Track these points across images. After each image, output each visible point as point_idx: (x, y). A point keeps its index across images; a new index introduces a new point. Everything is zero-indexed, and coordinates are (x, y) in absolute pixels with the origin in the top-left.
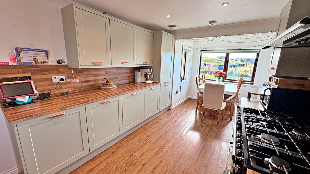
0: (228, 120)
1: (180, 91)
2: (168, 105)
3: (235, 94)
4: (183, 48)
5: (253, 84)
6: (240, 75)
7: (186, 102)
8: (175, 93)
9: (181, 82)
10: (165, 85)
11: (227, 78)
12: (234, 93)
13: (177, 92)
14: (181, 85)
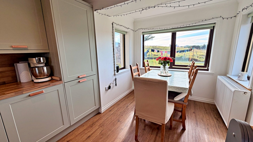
0: (180, 130)
1: (116, 85)
2: (94, 108)
3: (187, 91)
4: (113, 27)
5: (208, 70)
6: (190, 59)
7: (128, 96)
8: (107, 89)
9: (116, 73)
10: (79, 82)
11: (176, 64)
12: (185, 89)
13: (109, 88)
14: (117, 77)
